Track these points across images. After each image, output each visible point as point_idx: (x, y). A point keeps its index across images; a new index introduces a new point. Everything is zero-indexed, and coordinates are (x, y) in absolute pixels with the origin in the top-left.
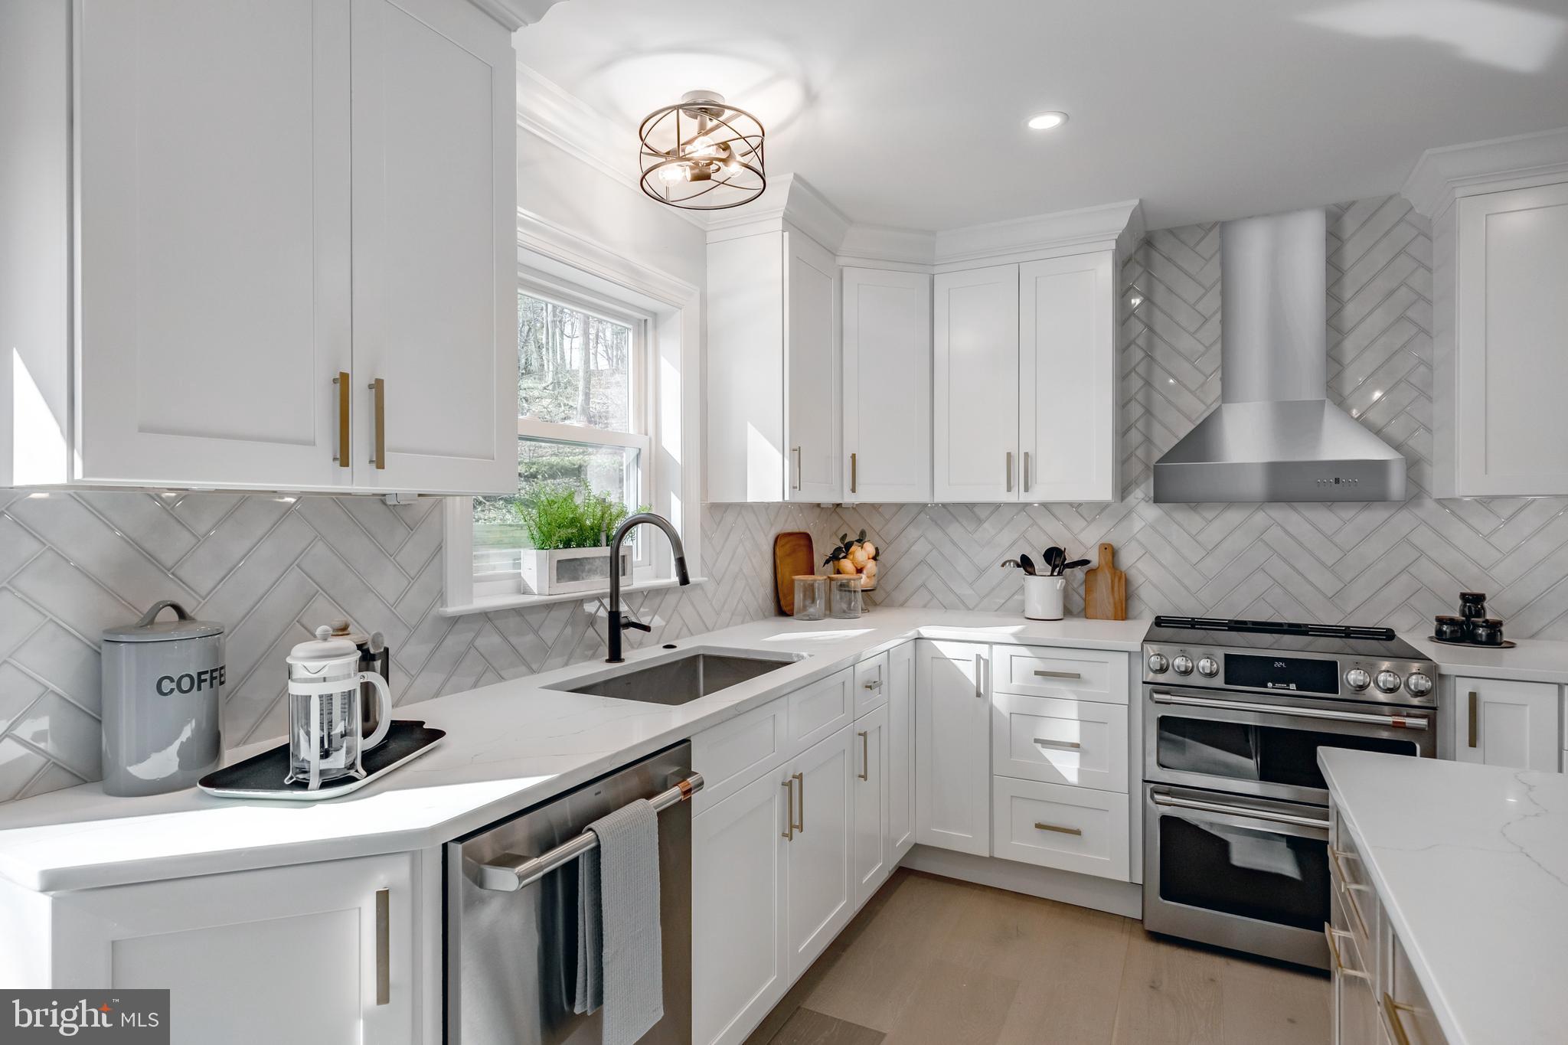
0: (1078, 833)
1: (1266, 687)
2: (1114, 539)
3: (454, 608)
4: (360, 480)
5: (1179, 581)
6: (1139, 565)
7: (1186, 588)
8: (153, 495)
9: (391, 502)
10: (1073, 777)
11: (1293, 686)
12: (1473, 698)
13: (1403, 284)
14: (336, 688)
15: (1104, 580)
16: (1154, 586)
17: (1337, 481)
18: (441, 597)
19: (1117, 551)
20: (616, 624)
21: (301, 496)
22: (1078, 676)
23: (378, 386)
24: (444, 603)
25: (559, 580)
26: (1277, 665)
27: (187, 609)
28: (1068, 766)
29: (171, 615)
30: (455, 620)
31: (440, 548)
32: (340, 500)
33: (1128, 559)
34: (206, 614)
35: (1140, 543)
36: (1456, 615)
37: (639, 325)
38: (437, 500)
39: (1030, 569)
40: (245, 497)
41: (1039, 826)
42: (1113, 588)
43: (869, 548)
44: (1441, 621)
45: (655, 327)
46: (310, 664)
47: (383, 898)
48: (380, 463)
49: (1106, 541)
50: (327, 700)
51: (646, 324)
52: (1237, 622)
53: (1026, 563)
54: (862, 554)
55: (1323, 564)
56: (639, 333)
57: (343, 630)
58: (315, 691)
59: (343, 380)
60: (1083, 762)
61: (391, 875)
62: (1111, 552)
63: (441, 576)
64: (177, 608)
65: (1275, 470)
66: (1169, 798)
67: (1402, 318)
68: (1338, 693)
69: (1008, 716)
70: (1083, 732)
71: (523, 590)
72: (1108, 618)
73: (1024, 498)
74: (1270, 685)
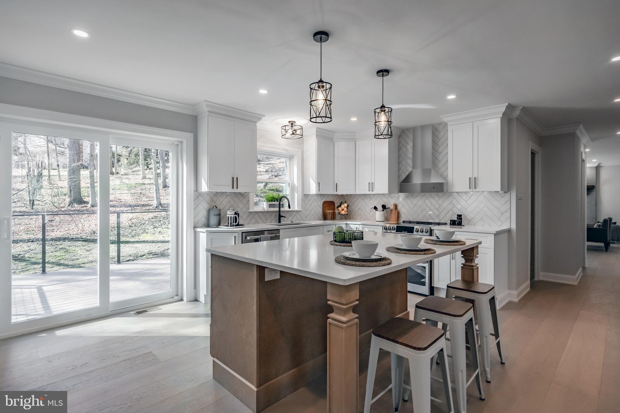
2: (396, 203)
3: (251, 210)
4: (235, 190)
5: (409, 212)
8: (213, 192)
9: (241, 193)
14: (232, 216)
15: (394, 212)
16: (404, 214)
17: (434, 187)
18: (249, 209)
19: (397, 206)
20: (280, 216)
21: (229, 192)
23: (237, 178)
24: (249, 210)
25: (269, 208)
27: (217, 207)
29: (215, 207)
30: (251, 212)
31: (249, 201)
32: (234, 193)
33: (399, 207)
34: (219, 208)
37: (290, 158)
38: (248, 193)
39: (376, 210)
40: (223, 193)
43: (346, 205)
45: (293, 158)
46: (229, 213)
47: (235, 237)
48: (237, 188)
49: (395, 203)
50: (231, 217)
51: (291, 158)
53: (375, 208)
54: (344, 206)
56: (290, 160)
57: (234, 210)
58: (230, 216)
59: (233, 178)
61: (236, 235)
62: (396, 206)
63: (249, 205)
64: (216, 206)
65: (422, 185)
71: (264, 209)
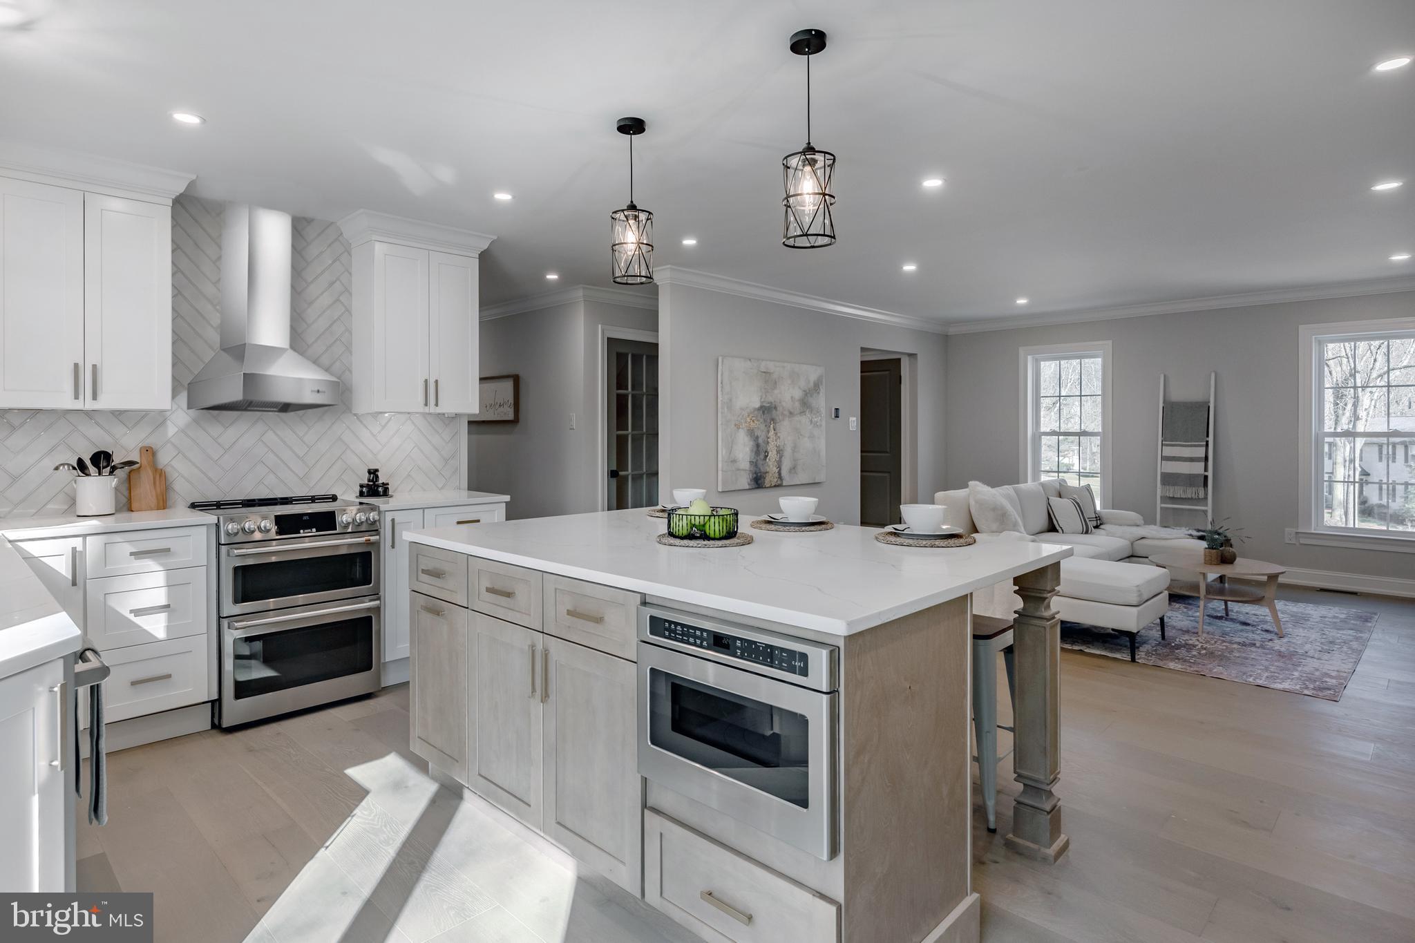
0: (169, 676)
1: (300, 533)
6: (173, 463)
7: (210, 479)
10: (161, 634)
11: (314, 530)
12: (393, 520)
13: (338, 279)
22: (169, 550)
26: (305, 518)
28: (157, 626)
35: (175, 446)
36: (366, 482)
41: (134, 683)
42: (155, 483)
44: (362, 486)
52: (249, 501)
55: (298, 457)
60: (169, 620)
66: (245, 623)
67: (338, 300)
68: (336, 530)
69: (102, 599)
70: (169, 595)
72: (152, 510)
73: (90, 405)
74: (302, 531)
